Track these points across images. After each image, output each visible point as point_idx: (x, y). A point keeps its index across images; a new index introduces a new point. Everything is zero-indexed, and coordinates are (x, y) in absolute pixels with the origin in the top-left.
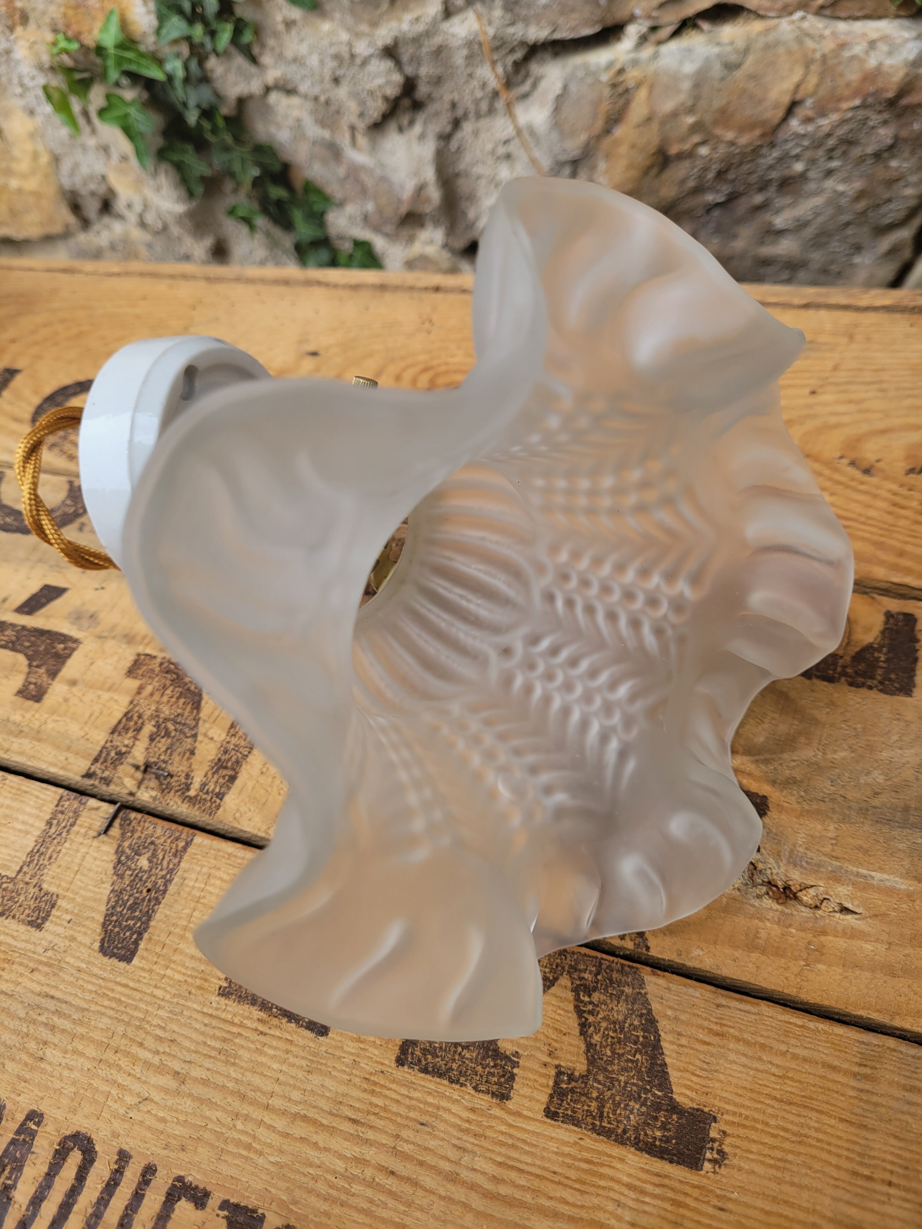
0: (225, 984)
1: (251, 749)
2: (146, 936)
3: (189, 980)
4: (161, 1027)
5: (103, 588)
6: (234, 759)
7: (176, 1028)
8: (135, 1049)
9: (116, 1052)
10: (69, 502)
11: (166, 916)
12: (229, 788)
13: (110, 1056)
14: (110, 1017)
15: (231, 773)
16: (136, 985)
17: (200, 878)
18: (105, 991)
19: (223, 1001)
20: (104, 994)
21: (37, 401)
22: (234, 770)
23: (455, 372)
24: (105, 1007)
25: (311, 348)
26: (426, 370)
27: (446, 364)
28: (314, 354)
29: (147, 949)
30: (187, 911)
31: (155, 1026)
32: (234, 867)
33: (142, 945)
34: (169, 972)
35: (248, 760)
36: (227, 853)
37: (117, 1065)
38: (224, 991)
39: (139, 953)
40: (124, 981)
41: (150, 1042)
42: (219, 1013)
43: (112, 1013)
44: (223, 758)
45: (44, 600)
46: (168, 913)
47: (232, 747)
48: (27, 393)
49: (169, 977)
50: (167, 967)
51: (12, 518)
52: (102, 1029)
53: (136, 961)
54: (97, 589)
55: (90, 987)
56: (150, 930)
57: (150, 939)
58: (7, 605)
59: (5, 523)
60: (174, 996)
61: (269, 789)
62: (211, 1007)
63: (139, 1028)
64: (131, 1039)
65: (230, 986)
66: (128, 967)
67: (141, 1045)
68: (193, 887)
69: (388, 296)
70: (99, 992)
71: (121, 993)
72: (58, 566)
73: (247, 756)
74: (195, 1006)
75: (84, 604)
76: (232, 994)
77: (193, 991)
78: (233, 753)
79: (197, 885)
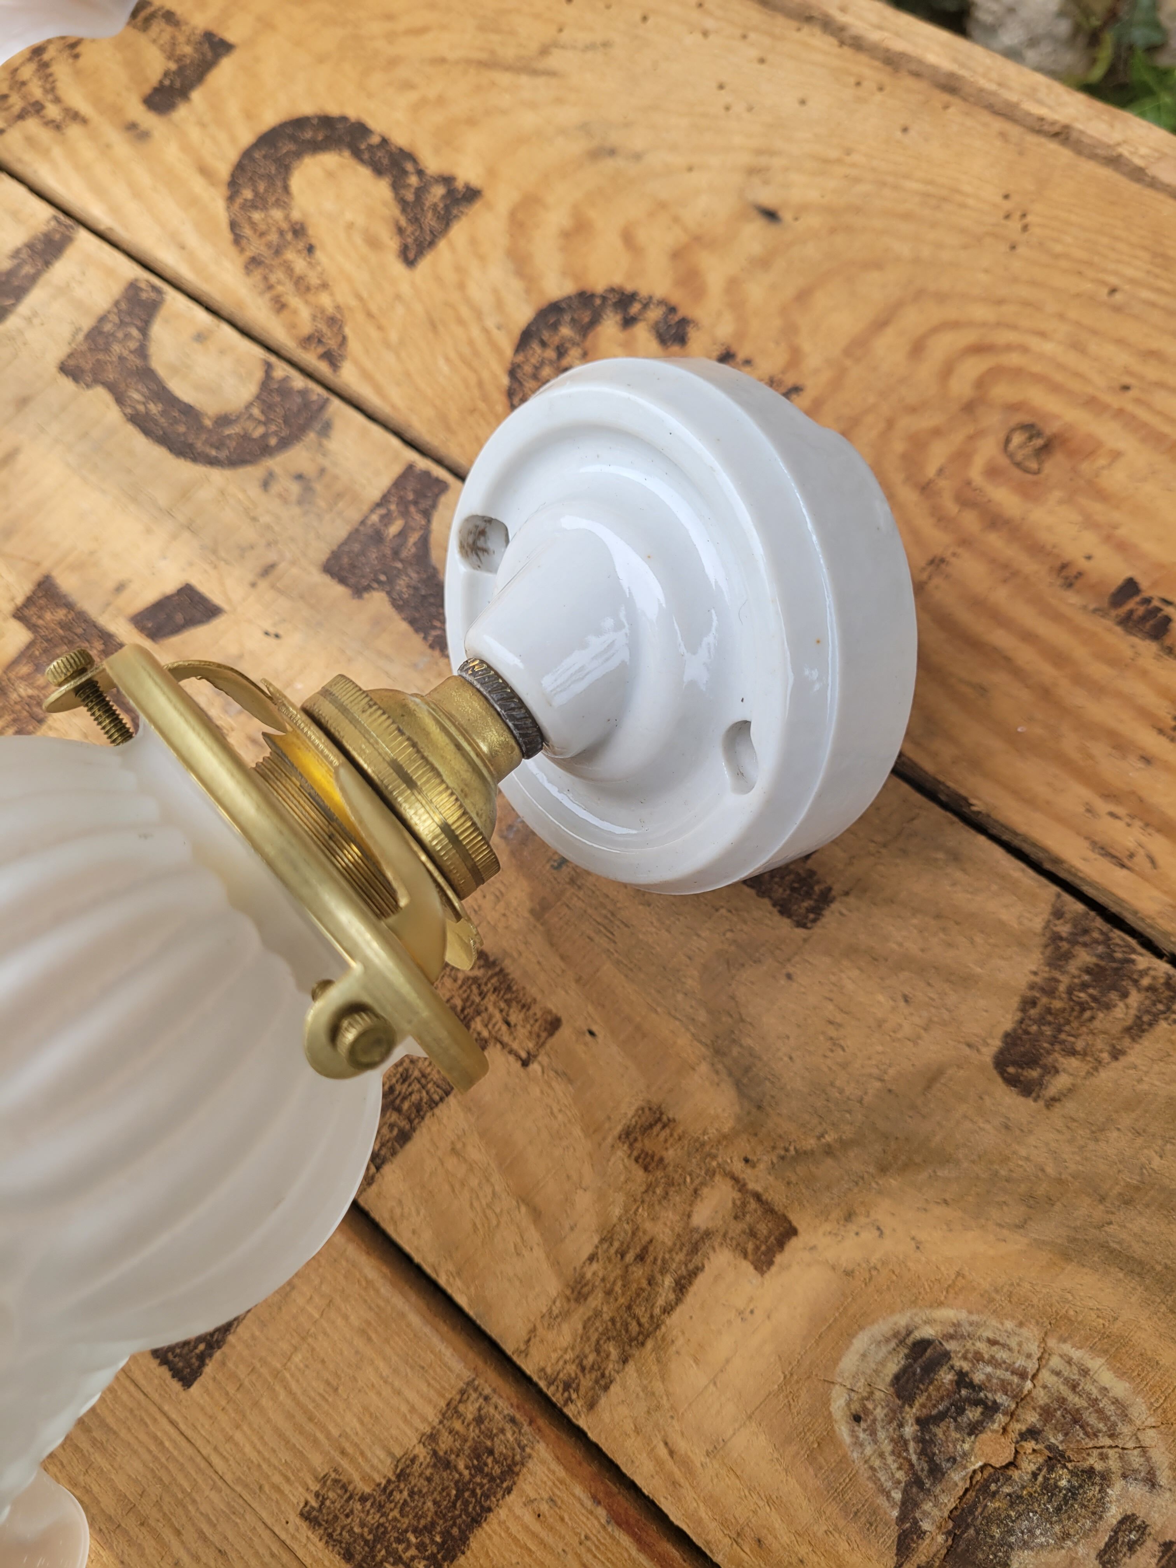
0: (314, 1503)
1: (447, 1094)
2: (218, 1355)
3: (265, 1466)
4: (209, 1521)
5: (277, 636)
6: (415, 1097)
7: (230, 1535)
8: (168, 1535)
9: (142, 1524)
10: (256, 412)
11: (253, 1337)
12: (394, 1153)
13: (130, 1524)
14: (145, 1465)
15: (404, 1123)
16: (189, 1433)
17: (317, 1299)
18: (144, 1415)
19: (304, 1525)
20: (142, 1420)
21: (246, 137)
22: (411, 1121)
23: (1039, 379)
24: (140, 1442)
25: (767, 196)
26: (978, 349)
27: (1024, 349)
28: (771, 215)
29: (214, 1379)
30: (285, 1346)
31: (202, 1514)
32: (370, 1308)
33: (210, 1369)
34: (238, 1436)
35: (437, 1111)
36: (366, 1278)
37: (140, 1545)
38: (309, 1513)
39: (202, 1379)
40: (174, 1416)
41: (189, 1535)
42: (295, 1547)
43: (146, 1457)
44: (398, 1087)
45: (179, 618)
46: (257, 1333)
47: (416, 1073)
48: (233, 109)
49: (236, 1444)
50: (238, 1427)
51: (160, 407)
52: (130, 1476)
53: (195, 1389)
54: (267, 633)
55: (125, 1397)
56: (225, 1348)
57: (223, 1363)
58: (122, 600)
59: (147, 413)
60: (238, 1480)
61: (457, 1186)
62: (287, 1530)
63: (180, 1503)
64: (165, 1514)
65: (320, 1510)
66: (183, 1395)
67: (178, 1533)
68: (303, 1310)
69: (957, 108)
70: (137, 1412)
71: (166, 1433)
72: (214, 552)
73: (437, 1104)
74: (264, 1515)
75: (241, 657)
76: (320, 1525)
77: (267, 1488)
78: (416, 1086)
79: (310, 1309)
